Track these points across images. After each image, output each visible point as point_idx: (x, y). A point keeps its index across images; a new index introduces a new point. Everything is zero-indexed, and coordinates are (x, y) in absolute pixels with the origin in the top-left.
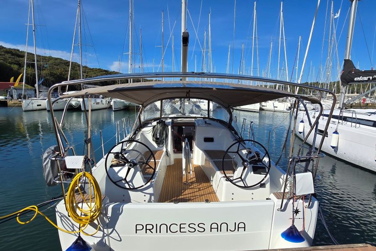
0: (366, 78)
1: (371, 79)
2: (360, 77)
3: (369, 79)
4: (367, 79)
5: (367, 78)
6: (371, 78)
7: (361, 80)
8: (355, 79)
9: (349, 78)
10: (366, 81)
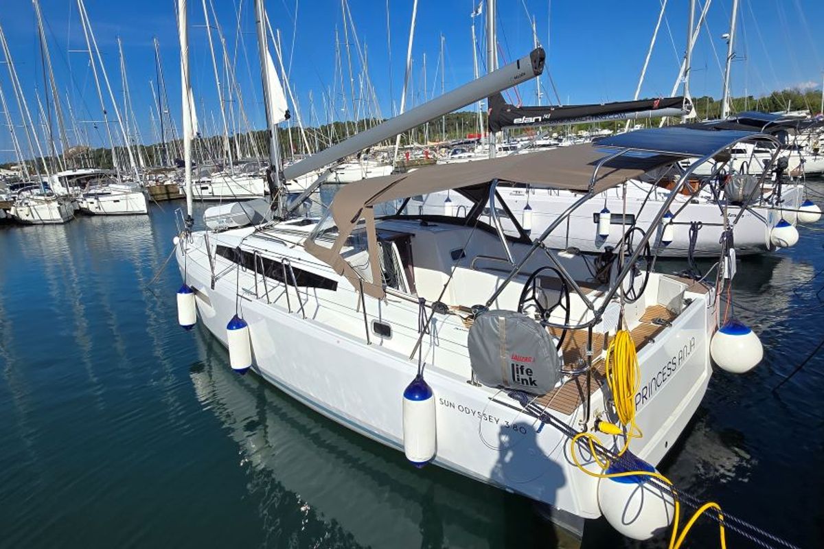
0: (532, 120)
1: (540, 120)
2: (522, 118)
3: (537, 120)
4: (534, 121)
5: (534, 118)
6: (540, 118)
7: (525, 122)
8: (515, 121)
9: (504, 119)
10: (531, 124)
